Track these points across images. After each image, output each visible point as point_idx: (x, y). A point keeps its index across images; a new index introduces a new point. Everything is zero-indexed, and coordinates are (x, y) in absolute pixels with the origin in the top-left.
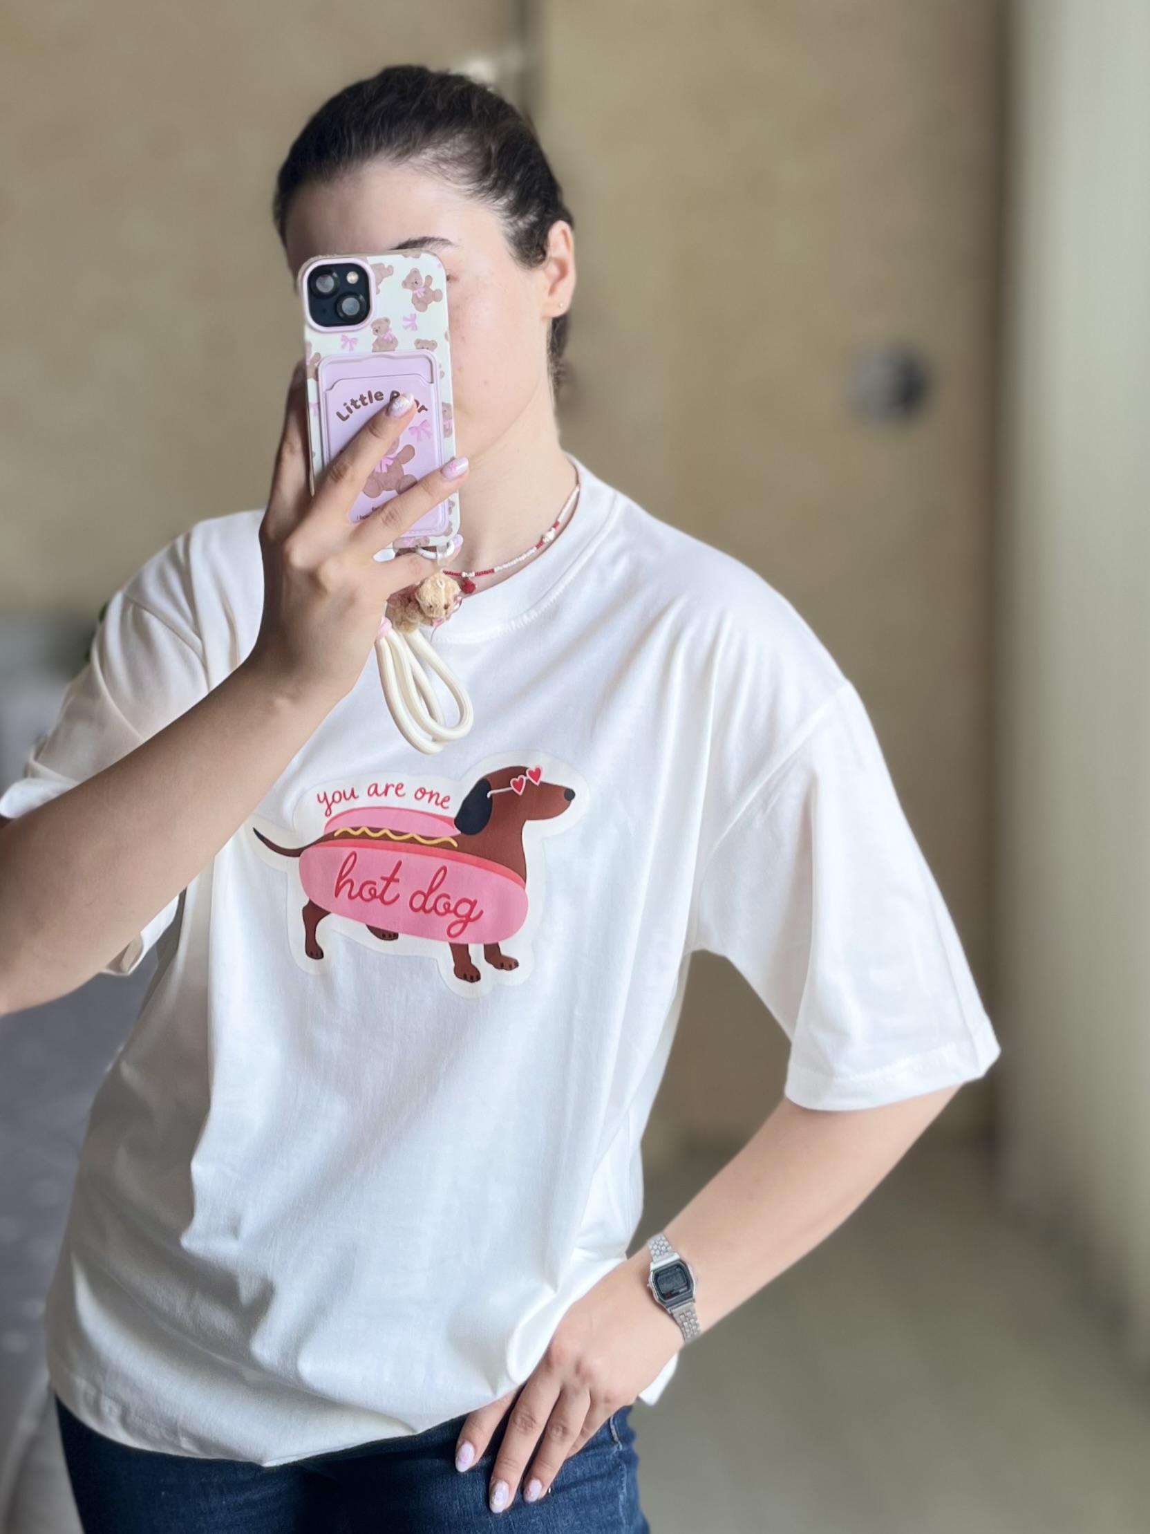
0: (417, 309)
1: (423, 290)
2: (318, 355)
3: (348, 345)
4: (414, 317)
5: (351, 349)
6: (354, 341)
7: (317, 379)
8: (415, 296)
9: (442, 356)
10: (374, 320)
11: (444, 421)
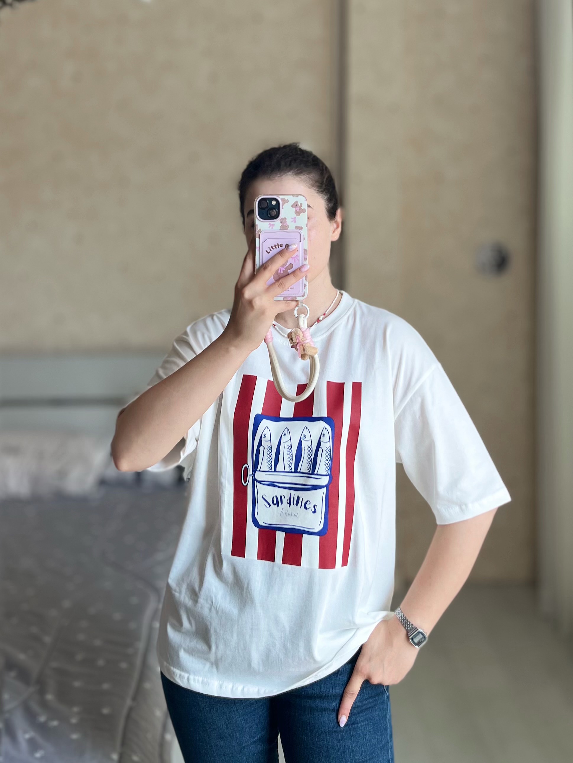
0: (296, 215)
1: (299, 208)
2: (260, 230)
3: (271, 227)
4: (295, 218)
5: (272, 228)
6: (273, 225)
7: (259, 238)
8: (296, 210)
9: (304, 232)
10: (281, 218)
11: (304, 255)
